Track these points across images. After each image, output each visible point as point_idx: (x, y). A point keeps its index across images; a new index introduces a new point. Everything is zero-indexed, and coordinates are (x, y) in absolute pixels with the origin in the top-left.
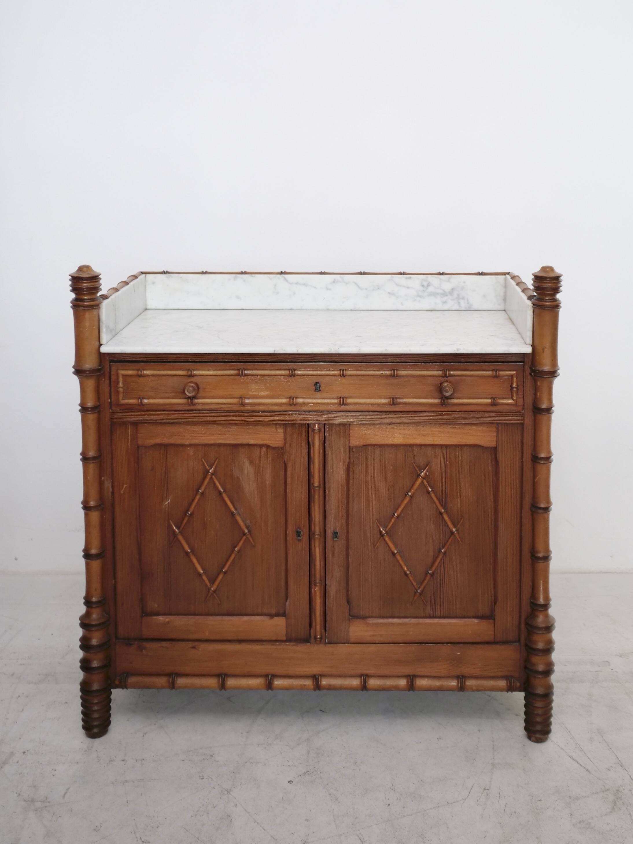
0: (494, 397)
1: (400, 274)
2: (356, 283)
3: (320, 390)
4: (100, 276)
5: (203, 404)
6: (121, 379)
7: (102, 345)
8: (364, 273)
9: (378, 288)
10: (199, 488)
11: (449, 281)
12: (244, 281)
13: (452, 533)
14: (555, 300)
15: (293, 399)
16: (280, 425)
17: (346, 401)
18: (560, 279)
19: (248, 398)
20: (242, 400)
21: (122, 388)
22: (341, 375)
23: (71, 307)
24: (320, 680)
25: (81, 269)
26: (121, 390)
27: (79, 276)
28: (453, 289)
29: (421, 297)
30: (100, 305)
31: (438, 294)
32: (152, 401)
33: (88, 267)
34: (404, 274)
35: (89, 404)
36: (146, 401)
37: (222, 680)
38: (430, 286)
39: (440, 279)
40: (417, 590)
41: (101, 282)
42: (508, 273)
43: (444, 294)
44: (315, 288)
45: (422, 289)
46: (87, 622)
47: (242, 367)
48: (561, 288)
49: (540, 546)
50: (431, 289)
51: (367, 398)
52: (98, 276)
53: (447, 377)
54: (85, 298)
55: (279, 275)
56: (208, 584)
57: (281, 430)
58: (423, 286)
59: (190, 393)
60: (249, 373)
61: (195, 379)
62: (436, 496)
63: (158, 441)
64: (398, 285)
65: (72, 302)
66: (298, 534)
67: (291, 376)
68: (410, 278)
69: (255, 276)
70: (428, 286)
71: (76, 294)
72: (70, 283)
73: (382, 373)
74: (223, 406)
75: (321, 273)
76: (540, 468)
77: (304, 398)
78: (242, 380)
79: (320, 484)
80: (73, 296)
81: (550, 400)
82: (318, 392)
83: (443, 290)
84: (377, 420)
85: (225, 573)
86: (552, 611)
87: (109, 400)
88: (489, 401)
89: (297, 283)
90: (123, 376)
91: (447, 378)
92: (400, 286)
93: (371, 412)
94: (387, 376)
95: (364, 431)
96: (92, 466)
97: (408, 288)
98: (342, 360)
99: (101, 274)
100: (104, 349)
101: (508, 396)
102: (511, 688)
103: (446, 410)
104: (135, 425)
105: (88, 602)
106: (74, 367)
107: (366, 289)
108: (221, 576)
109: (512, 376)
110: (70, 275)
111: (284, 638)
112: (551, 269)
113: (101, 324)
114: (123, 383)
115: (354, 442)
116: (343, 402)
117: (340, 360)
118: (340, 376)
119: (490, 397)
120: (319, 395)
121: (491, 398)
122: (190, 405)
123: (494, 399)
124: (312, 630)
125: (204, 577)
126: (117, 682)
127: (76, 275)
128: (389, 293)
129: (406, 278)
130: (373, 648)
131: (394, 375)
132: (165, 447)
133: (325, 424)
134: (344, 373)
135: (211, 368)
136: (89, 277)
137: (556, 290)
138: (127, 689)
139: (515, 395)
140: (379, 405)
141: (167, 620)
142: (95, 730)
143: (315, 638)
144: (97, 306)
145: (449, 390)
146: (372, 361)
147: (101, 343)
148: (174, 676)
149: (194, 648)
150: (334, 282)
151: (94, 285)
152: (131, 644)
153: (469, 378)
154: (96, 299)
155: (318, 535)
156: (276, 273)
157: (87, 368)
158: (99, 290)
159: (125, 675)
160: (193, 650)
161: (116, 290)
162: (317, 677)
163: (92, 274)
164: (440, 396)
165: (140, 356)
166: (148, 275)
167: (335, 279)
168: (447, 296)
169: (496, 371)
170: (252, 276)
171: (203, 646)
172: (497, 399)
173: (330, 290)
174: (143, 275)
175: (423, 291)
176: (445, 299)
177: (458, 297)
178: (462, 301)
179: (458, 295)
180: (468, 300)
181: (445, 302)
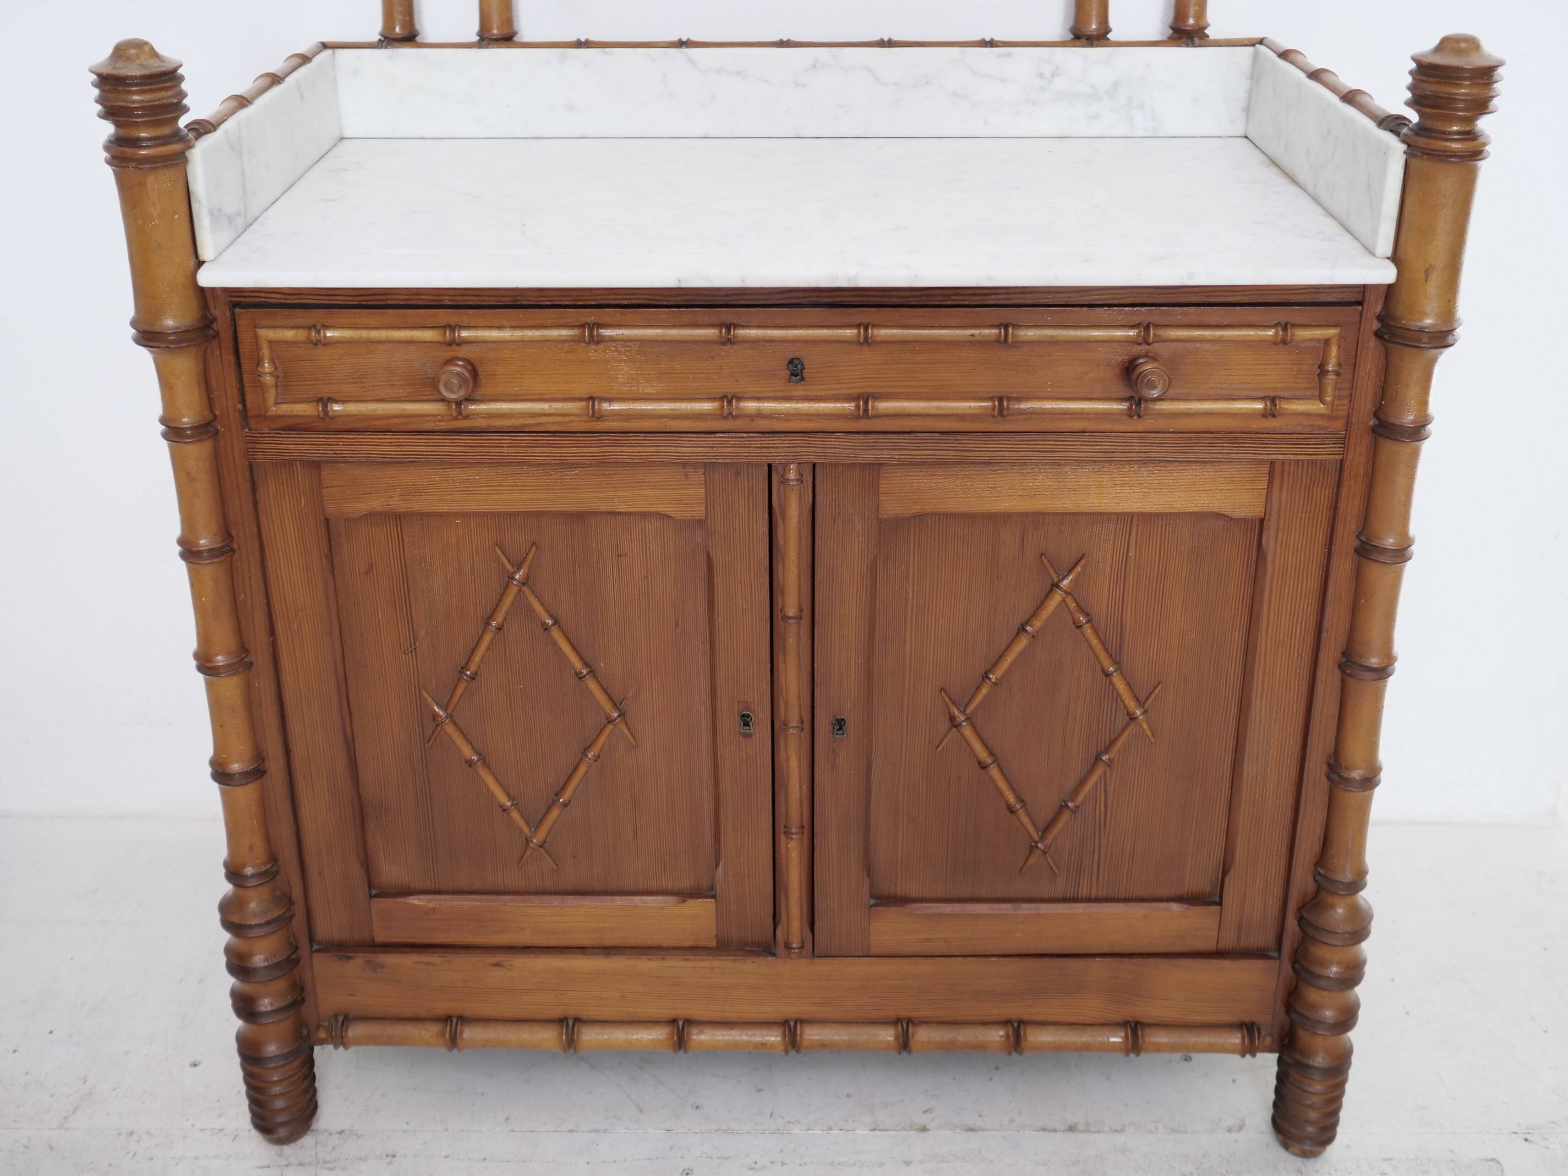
0: (1272, 394)
1: (983, 44)
2: (870, 70)
3: (803, 379)
4: (180, 71)
5: (491, 416)
6: (265, 352)
7: (203, 262)
8: (890, 44)
9: (927, 83)
10: (490, 618)
11: (1106, 62)
12: (586, 67)
13: (1132, 718)
14: (1471, 135)
15: (730, 403)
16: (696, 466)
17: (873, 407)
18: (1496, 72)
19: (610, 400)
20: (593, 405)
21: (271, 374)
22: (862, 340)
23: (107, 162)
24: (798, 1032)
25: (121, 51)
26: (268, 380)
27: (115, 72)
28: (1116, 84)
29: (1033, 103)
30: (188, 154)
31: (1077, 95)
32: (353, 408)
33: (140, 45)
34: (992, 44)
35: (186, 421)
36: (337, 407)
37: (567, 1032)
38: (1058, 75)
39: (1084, 58)
40: (1036, 844)
41: (184, 86)
42: (1261, 42)
43: (1094, 96)
44: (767, 82)
45: (1038, 83)
46: (236, 919)
47: (591, 319)
48: (1495, 102)
49: (1354, 751)
50: (1060, 83)
51: (928, 399)
52: (175, 70)
53: (1148, 344)
54: (143, 135)
55: (672, 51)
56: (526, 829)
57: (697, 477)
58: (1041, 75)
59: (451, 391)
60: (610, 336)
61: (464, 352)
62: (1096, 632)
63: (376, 504)
64: (976, 73)
65: (107, 148)
66: (746, 720)
67: (724, 344)
68: (1010, 54)
69: (609, 54)
70: (1053, 76)
71: (117, 124)
72: (96, 92)
73: (973, 335)
74: (544, 419)
75: (782, 44)
76: (1375, 572)
77: (760, 399)
78: (592, 352)
79: (801, 610)
80: (108, 129)
81: (1424, 403)
82: (797, 383)
83: (1093, 86)
84: (954, 453)
85: (566, 805)
86: (1367, 895)
87: (240, 406)
88: (1259, 406)
89: (720, 71)
90: (270, 342)
91: (1147, 347)
92: (983, 76)
93: (938, 435)
94: (985, 342)
95: (920, 481)
96: (210, 570)
97: (1003, 80)
98: (865, 299)
99: (181, 66)
100: (207, 278)
101: (1309, 393)
102: (1250, 1049)
103: (1140, 429)
104: (315, 465)
105: (234, 874)
106: (134, 324)
107: (896, 84)
108: (555, 813)
109: (1327, 342)
110: (92, 71)
111: (713, 943)
112: (1471, 44)
113: (195, 206)
114: (272, 361)
115: (891, 508)
116: (866, 410)
117: (859, 299)
118: (859, 343)
119: (1263, 395)
120: (799, 390)
121: (1263, 399)
122: (455, 419)
123: (1273, 400)
124: (779, 930)
125: (515, 815)
126: (322, 1035)
127: (105, 71)
128: (955, 94)
129: (1000, 56)
130: (924, 967)
131: (1006, 340)
132: (399, 518)
133: (814, 465)
134: (870, 335)
135: (505, 323)
136: (143, 77)
137: (1481, 106)
138: (346, 1047)
139: (1329, 390)
140: (963, 416)
141: (431, 905)
143: (788, 946)
144: (179, 160)
145: (1157, 383)
146: (945, 303)
147: (201, 258)
148: (454, 1021)
149: (498, 965)
150: (814, 67)
151: (165, 96)
152: (349, 958)
153: (1207, 346)
154: (177, 136)
155: (796, 727)
156: (665, 45)
157: (168, 328)
158: (180, 109)
159: (341, 1019)
160: (496, 968)
161: (242, 102)
162: (792, 1024)
163: (155, 67)
164: (1128, 393)
165: (311, 293)
166: (339, 51)
167: (816, 61)
168: (1099, 99)
169: (1285, 328)
170: (606, 53)
171: (520, 962)
172: (1280, 401)
173: (804, 86)
174: (328, 52)
175: (1041, 88)
176: (1094, 108)
177: (1129, 105)
178: (1137, 114)
179: (1130, 99)
180: (1152, 110)
181: (1095, 116)
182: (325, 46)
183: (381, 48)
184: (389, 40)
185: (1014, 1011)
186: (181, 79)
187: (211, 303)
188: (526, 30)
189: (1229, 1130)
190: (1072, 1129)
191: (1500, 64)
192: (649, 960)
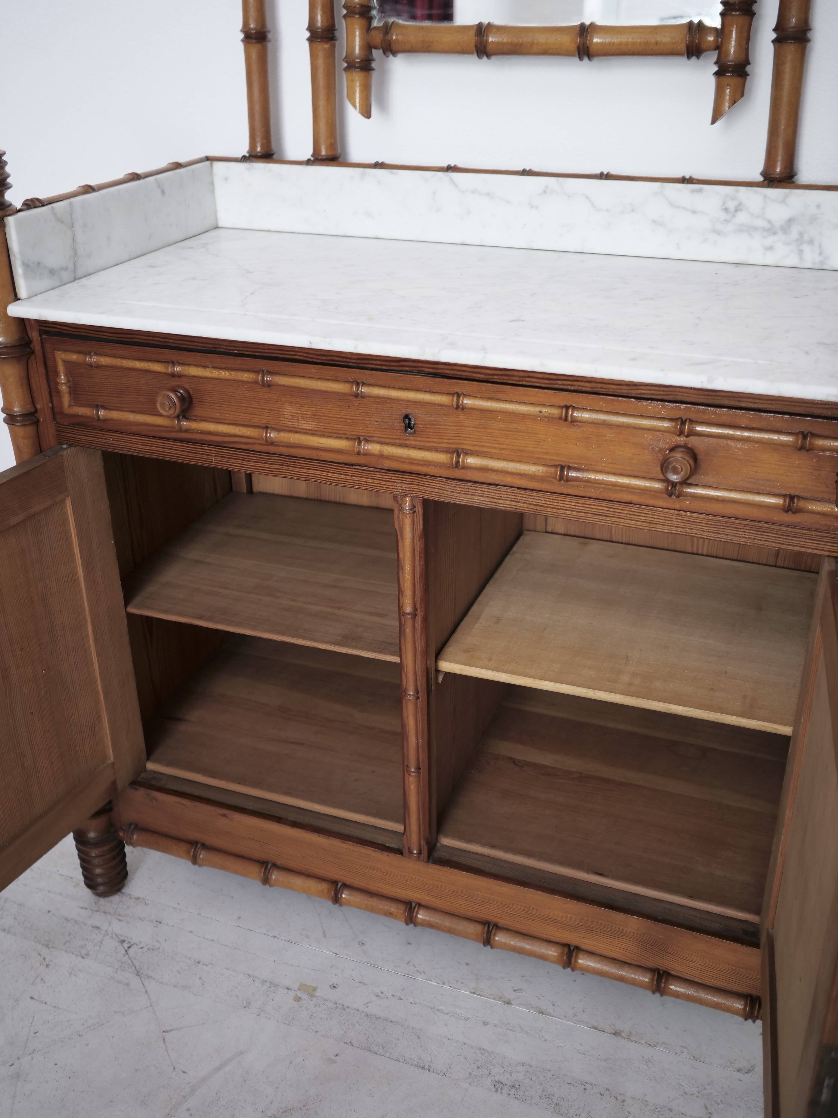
0: (793, 492)
1: (683, 180)
2: (587, 198)
3: (415, 432)
5: (201, 431)
6: (61, 368)
7: (18, 299)
8: (608, 177)
9: (633, 210)
11: (783, 201)
12: (379, 182)
15: (360, 443)
17: (463, 461)
19: (280, 431)
20: (268, 433)
21: (65, 384)
22: (455, 406)
24: (415, 911)
26: (64, 388)
28: (790, 221)
29: (719, 233)
30: (5, 220)
31: (756, 229)
34: (690, 182)
35: (17, 409)
36: (103, 413)
37: (266, 869)
38: (741, 210)
39: (765, 197)
43: (771, 230)
44: (508, 202)
45: (723, 216)
47: (262, 368)
50: (742, 217)
53: (687, 436)
55: (440, 174)
58: (726, 210)
59: (164, 409)
60: (275, 382)
61: (183, 383)
64: (672, 205)
67: (355, 397)
68: (701, 190)
69: (397, 174)
70: (736, 210)
73: (541, 412)
74: (238, 439)
75: (525, 173)
77: (381, 443)
78: (265, 393)
82: (410, 434)
83: (769, 222)
84: (528, 506)
87: (50, 405)
88: (779, 501)
89: (474, 192)
90: (64, 362)
91: (683, 439)
92: (678, 207)
93: (516, 489)
94: (550, 419)
97: (694, 212)
98: (459, 373)
100: (15, 312)
101: (826, 497)
102: (750, 1015)
103: (677, 507)
107: (607, 210)
113: (12, 258)
114: (66, 375)
116: (457, 462)
118: (453, 408)
119: (783, 492)
120: (413, 440)
121: (782, 496)
122: (178, 431)
123: (792, 498)
124: (405, 837)
126: (121, 834)
128: (654, 222)
129: (693, 191)
131: (566, 419)
133: (425, 500)
134: (461, 403)
135: (208, 364)
140: (532, 477)
143: (410, 851)
145: (680, 469)
146: (520, 383)
147: (19, 297)
148: (199, 846)
149: (225, 816)
150: (545, 192)
152: (136, 789)
153: (738, 444)
155: (412, 695)
156: (437, 169)
159: (133, 827)
160: (224, 818)
161: (88, 190)
162: (414, 905)
164: (662, 477)
165: (89, 328)
166: (217, 162)
167: (546, 187)
168: (775, 233)
169: (805, 437)
170: (393, 173)
171: (238, 817)
172: (798, 500)
173: (537, 207)
175: (725, 220)
176: (770, 240)
177: (800, 240)
178: (806, 248)
179: (801, 234)
180: (820, 246)
181: (770, 248)
182: (207, 159)
183: (243, 162)
184: (252, 157)
185: (573, 938)
187: (28, 329)
189: (739, 1071)
192: (319, 836)
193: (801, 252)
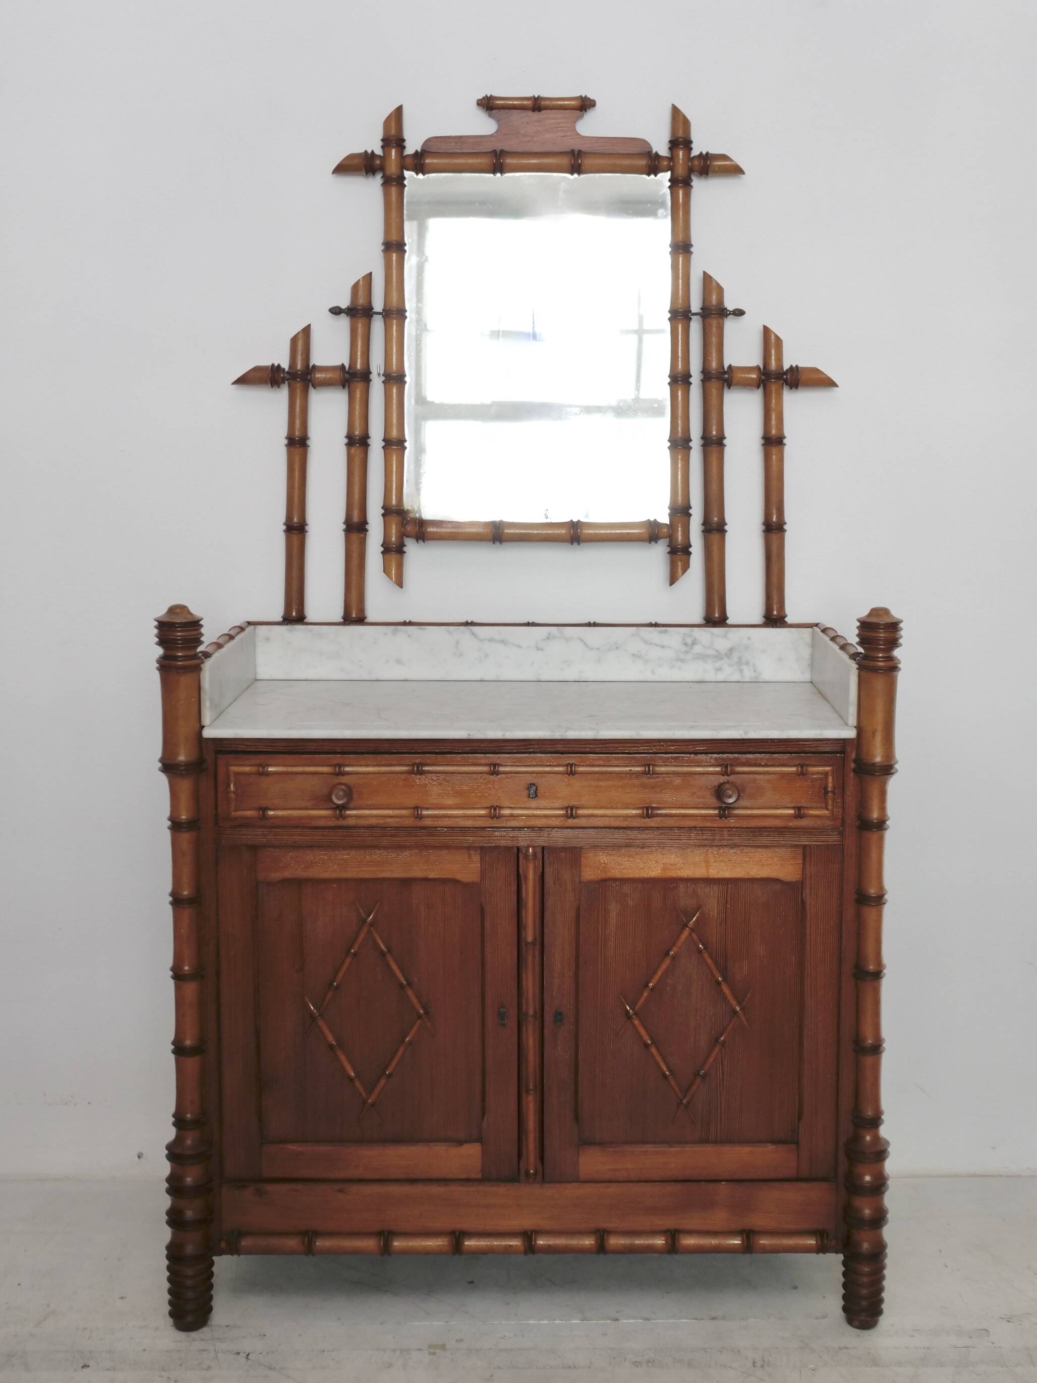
0: (799, 805)
1: (650, 625)
2: (582, 640)
3: (536, 796)
4: (201, 623)
5: (358, 817)
6: (232, 778)
7: (204, 727)
8: (595, 625)
9: (617, 648)
10: (350, 947)
11: (725, 636)
12: (409, 635)
13: (735, 1012)
14: (891, 659)
15: (495, 810)
16: (475, 848)
17: (576, 813)
18: (899, 625)
19: (427, 809)
20: (418, 811)
21: (234, 792)
22: (569, 773)
23: (157, 668)
24: (533, 1239)
25: (172, 610)
26: (232, 796)
27: (171, 620)
28: (731, 650)
29: (682, 661)
30: (202, 666)
31: (708, 656)
32: (280, 813)
33: (183, 608)
34: (656, 625)
35: (184, 818)
36: (271, 813)
37: (384, 1240)
38: (696, 644)
39: (712, 634)
40: (681, 1100)
41: (203, 630)
42: (817, 625)
43: (718, 656)
44: (519, 647)
45: (684, 648)
46: (177, 1151)
47: (417, 761)
48: (901, 641)
49: (867, 1030)
50: (697, 649)
51: (607, 808)
52: (198, 622)
53: (728, 775)
54: (180, 654)
55: (463, 628)
56: (363, 1093)
57: (476, 858)
58: (686, 644)
59: (339, 800)
60: (429, 770)
61: (344, 779)
62: (711, 957)
63: (287, 874)
64: (645, 642)
65: (158, 662)
66: (502, 1016)
67: (492, 774)
68: (666, 631)
69: (425, 629)
70: (693, 644)
71: (165, 648)
72: (156, 631)
73: (630, 770)
74: (389, 820)
75: (528, 624)
76: (869, 913)
77: (511, 808)
78: (418, 780)
79: (535, 939)
80: (160, 651)
81: (883, 808)
82: (532, 798)
83: (717, 651)
84: (623, 840)
85: (390, 1076)
87: (214, 812)
88: (792, 812)
89: (491, 640)
90: (237, 774)
91: (728, 777)
92: (651, 644)
93: (613, 828)
94: (638, 775)
95: (603, 858)
96: (187, 913)
97: (663, 647)
98: (570, 749)
99: (202, 619)
100: (208, 733)
101: (819, 805)
102: (822, 1250)
103: (726, 825)
104: (254, 848)
105: (178, 1121)
106: (161, 761)
107: (598, 649)
108: (383, 1081)
109: (826, 774)
110: (156, 620)
111: (479, 1176)
112: (885, 611)
113: (202, 695)
114: (235, 785)
115: (587, 875)
116: (572, 814)
117: (567, 749)
118: (567, 774)
119: (792, 805)
120: (534, 803)
121: (793, 808)
122: (338, 819)
123: (799, 809)
124: (521, 1162)
125: (357, 1084)
126: (223, 1245)
127: (165, 620)
128: (634, 655)
129: (661, 632)
130: (614, 1189)
131: (649, 773)
132: (299, 883)
133: (543, 848)
134: (573, 769)
135: (370, 762)
136: (186, 623)
137: (893, 643)
138: (238, 1255)
139: (830, 802)
140: (626, 817)
141: (300, 1149)
142: (190, 1318)
143: (527, 1174)
144: (197, 669)
145: (731, 794)
146: (615, 751)
147: (203, 724)
148: (311, 1235)
149: (341, 1191)
150: (548, 638)
151: (192, 633)
152: (245, 1187)
153: (761, 777)
154: (195, 657)
155: (532, 1016)
156: (458, 624)
157: (181, 762)
158: (199, 642)
159: (237, 1233)
160: (340, 1194)
161: (219, 646)
162: (529, 1234)
163: (190, 619)
164: (718, 804)
166: (259, 626)
167: (549, 634)
168: (722, 659)
169: (802, 766)
170: (422, 629)
171: (355, 1189)
172: (803, 809)
173: (542, 650)
174: (252, 627)
175: (686, 651)
176: (718, 664)
177: (740, 661)
178: (745, 668)
179: (740, 658)
180: (754, 665)
181: (719, 669)
182: (249, 623)
183: (285, 625)
184: (290, 621)
186: (201, 626)
188: (371, 616)
190: (713, 1318)
191: (902, 621)
193: (741, 671)
